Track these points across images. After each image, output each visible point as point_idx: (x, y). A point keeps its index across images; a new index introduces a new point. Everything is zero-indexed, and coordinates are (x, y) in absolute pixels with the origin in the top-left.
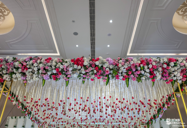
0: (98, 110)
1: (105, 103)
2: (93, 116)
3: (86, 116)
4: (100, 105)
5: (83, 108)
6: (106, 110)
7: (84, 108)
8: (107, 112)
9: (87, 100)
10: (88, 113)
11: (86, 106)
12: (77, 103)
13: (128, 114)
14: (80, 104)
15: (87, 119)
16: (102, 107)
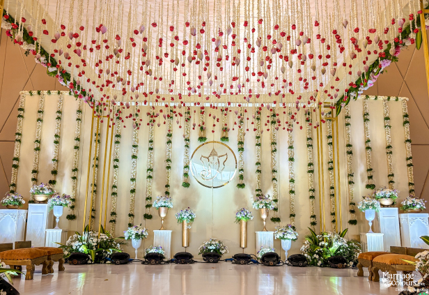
0: (227, 58)
1: (245, 39)
2: (216, 78)
3: (200, 77)
4: (234, 43)
5: (192, 55)
6: (249, 59)
7: (195, 53)
8: (250, 64)
9: (202, 31)
10: (205, 69)
11: (199, 46)
12: (177, 38)
13: (299, 71)
14: (185, 42)
15: (202, 84)
16: (239, 51)
